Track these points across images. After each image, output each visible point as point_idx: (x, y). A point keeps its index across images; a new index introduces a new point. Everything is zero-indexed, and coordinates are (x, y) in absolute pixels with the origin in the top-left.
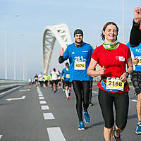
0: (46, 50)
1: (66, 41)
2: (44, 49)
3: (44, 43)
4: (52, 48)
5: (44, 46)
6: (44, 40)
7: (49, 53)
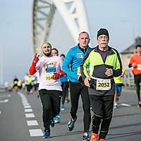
0: (38, 29)
1: (74, 12)
2: (34, 28)
3: (34, 15)
4: (49, 26)
5: (34, 21)
6: (34, 10)
7: (44, 33)
